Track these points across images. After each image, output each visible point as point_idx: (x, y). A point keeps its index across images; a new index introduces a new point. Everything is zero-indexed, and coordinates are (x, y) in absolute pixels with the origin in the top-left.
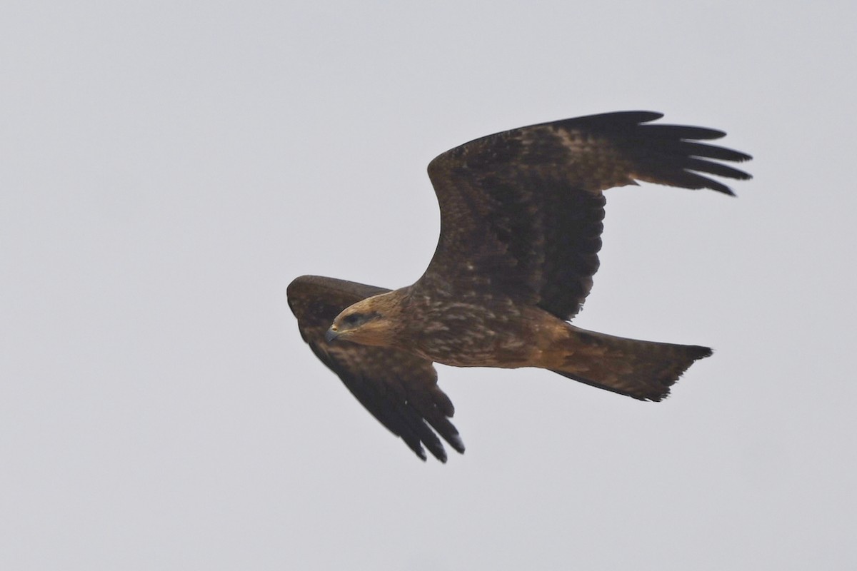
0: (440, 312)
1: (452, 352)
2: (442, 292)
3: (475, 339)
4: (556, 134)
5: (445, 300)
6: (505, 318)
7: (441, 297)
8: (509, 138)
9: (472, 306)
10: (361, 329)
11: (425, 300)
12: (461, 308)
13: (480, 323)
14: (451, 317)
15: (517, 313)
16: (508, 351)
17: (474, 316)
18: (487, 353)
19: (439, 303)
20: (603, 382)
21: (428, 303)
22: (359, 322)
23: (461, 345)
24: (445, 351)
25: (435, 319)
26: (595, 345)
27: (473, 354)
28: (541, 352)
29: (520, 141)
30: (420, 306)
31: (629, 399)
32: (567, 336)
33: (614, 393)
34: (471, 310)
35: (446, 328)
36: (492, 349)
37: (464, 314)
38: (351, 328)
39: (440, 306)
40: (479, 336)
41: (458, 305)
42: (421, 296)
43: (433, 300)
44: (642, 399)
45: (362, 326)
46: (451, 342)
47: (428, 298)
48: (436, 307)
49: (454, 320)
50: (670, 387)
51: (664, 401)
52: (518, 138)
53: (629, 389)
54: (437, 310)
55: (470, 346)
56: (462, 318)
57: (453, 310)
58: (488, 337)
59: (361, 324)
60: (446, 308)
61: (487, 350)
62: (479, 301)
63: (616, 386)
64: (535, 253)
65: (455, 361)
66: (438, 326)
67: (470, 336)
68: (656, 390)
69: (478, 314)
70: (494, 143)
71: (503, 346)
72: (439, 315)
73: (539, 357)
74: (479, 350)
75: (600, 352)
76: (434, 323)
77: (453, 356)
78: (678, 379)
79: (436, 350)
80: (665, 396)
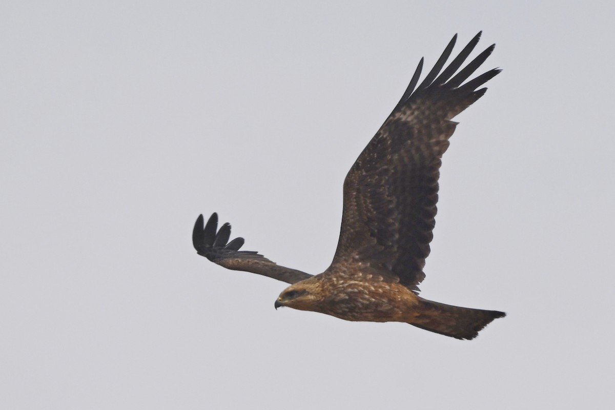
0: (343, 287)
1: (349, 312)
2: (343, 274)
3: (363, 304)
4: (396, 118)
5: (345, 279)
6: (380, 290)
7: (342, 277)
8: (377, 140)
9: (361, 283)
10: (297, 300)
11: (334, 280)
12: (355, 284)
13: (366, 294)
14: (350, 290)
15: (387, 287)
16: (382, 312)
17: (362, 289)
18: (369, 313)
19: (342, 282)
20: (438, 329)
21: (335, 283)
22: (295, 296)
23: (355, 308)
24: (345, 311)
25: (341, 292)
26: (434, 309)
27: (361, 313)
28: (401, 312)
29: (382, 137)
30: (330, 285)
31: (453, 339)
32: (417, 303)
33: (444, 336)
34: (361, 286)
35: (347, 297)
36: (372, 311)
37: (357, 288)
38: (290, 299)
39: (343, 283)
40: (365, 302)
41: (352, 282)
42: (331, 279)
43: (338, 280)
44: (460, 338)
45: (297, 299)
46: (349, 306)
47: (335, 279)
48: (341, 284)
49: (351, 292)
50: (478, 332)
51: (474, 339)
52: (381, 136)
53: (453, 333)
54: (341, 286)
55: (360, 309)
56: (356, 290)
57: (350, 286)
58: (371, 302)
59: (297, 297)
60: (346, 285)
61: (369, 311)
62: (364, 279)
63: (446, 331)
64: (391, 244)
65: (350, 317)
66: (342, 296)
67: (360, 302)
68: (470, 333)
69: (364, 287)
70: (371, 149)
71: (379, 309)
72: (343, 289)
73: (400, 315)
74: (365, 311)
75: (436, 313)
76: (340, 294)
77: (350, 314)
78: (483, 328)
79: (340, 311)
80: (475, 337)
